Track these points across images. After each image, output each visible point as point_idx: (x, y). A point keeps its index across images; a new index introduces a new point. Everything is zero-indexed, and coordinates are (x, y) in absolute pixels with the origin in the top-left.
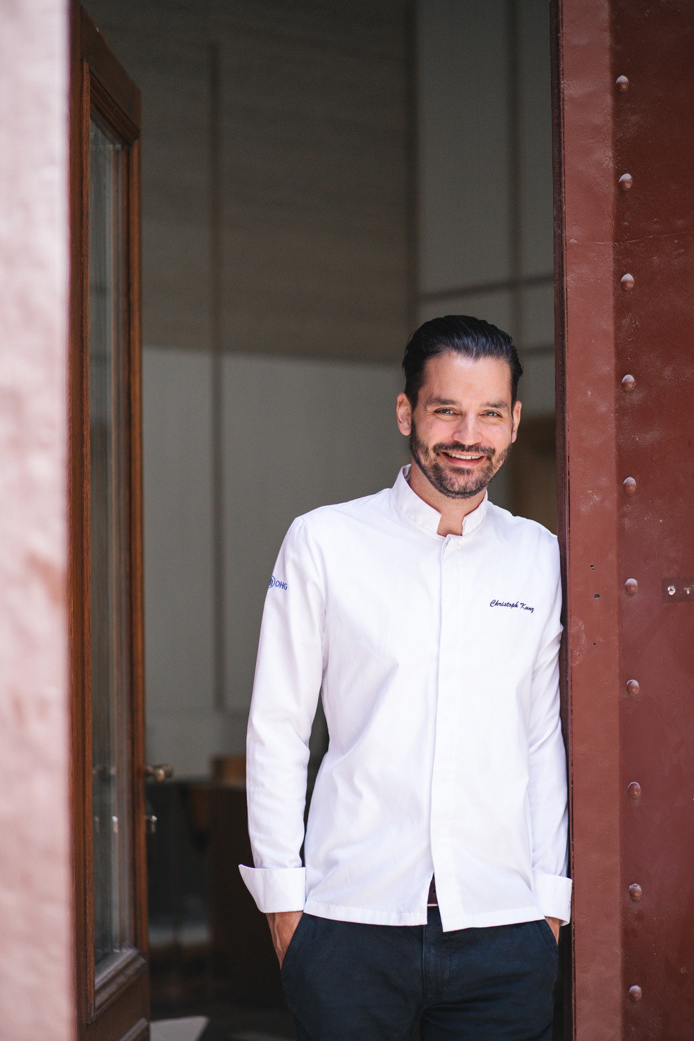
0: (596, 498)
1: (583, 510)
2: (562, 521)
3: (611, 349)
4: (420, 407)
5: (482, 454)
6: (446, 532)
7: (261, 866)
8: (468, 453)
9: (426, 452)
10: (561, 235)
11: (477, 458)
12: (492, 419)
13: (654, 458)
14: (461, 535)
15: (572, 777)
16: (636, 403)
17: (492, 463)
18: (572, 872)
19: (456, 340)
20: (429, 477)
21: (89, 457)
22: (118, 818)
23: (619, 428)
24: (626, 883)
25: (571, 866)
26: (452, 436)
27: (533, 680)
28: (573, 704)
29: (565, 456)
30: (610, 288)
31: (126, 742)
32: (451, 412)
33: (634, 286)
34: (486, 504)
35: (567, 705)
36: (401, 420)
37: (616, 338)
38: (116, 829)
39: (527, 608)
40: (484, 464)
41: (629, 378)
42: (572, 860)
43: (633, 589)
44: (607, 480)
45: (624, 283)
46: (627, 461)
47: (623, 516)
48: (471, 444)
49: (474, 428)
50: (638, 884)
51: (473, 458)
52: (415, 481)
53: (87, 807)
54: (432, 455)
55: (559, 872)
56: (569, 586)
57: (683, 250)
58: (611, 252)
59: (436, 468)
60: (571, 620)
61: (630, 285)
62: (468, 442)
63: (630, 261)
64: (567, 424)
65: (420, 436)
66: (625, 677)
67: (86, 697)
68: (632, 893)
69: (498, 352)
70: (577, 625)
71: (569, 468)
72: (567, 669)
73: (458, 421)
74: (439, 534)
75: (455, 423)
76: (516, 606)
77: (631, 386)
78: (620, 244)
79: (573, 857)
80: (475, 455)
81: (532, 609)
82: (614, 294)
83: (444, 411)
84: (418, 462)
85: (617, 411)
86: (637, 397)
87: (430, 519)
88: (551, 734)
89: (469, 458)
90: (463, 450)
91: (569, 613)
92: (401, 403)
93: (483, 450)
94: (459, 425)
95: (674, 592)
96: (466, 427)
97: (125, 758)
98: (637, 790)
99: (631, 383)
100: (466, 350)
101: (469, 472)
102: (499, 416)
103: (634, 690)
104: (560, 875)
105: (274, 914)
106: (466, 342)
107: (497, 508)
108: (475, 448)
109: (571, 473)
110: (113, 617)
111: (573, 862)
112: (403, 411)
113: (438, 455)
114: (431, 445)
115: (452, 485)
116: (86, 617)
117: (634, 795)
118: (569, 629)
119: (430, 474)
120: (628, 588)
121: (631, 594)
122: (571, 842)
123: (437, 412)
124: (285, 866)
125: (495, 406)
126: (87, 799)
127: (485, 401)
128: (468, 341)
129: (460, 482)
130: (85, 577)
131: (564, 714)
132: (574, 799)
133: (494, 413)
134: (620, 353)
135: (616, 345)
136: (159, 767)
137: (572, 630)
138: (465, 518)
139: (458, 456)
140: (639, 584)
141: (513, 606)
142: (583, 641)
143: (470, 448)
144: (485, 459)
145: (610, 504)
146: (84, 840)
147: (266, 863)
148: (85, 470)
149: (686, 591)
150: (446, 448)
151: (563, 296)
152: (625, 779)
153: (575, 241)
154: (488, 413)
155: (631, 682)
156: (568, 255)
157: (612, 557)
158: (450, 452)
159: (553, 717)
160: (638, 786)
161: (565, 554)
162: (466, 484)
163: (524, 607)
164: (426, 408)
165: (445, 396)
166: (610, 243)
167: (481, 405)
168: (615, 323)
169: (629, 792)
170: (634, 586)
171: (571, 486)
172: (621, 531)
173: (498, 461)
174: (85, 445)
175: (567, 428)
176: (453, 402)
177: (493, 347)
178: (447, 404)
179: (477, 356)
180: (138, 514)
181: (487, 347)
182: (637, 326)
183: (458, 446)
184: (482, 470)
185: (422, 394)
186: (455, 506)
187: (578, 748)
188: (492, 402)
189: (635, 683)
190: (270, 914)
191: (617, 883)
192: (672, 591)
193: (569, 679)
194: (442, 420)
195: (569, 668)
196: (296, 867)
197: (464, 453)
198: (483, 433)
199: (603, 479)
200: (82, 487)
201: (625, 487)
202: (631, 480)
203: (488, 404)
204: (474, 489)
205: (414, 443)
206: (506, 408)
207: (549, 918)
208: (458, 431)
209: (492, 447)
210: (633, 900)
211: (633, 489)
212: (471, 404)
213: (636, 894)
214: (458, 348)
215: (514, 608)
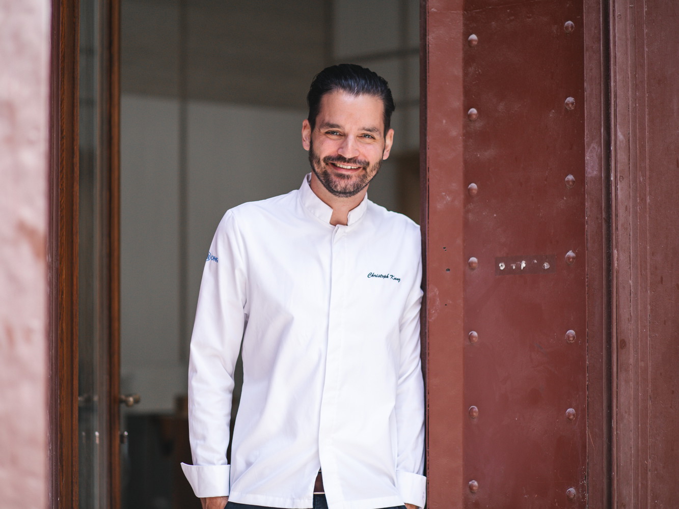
0: (448, 198)
1: (438, 207)
2: (423, 215)
3: (459, 90)
4: (316, 129)
5: (358, 165)
6: (336, 222)
7: (197, 464)
8: (348, 164)
9: (319, 162)
10: (425, 6)
11: (355, 168)
12: (368, 140)
13: (491, 170)
14: (347, 225)
15: (428, 402)
16: (478, 129)
17: (367, 172)
18: (427, 471)
19: (343, 81)
20: (321, 181)
21: (78, 165)
22: (99, 433)
23: (466, 147)
24: (467, 479)
25: (427, 467)
26: (337, 151)
27: (400, 331)
28: (430, 348)
29: (426, 168)
30: (460, 44)
31: (105, 377)
32: (338, 134)
33: (478, 43)
34: (367, 203)
35: (425, 350)
36: (305, 139)
37: (464, 81)
38: (97, 441)
39: (395, 279)
40: (361, 172)
41: (473, 111)
42: (427, 463)
43: (474, 265)
44: (456, 185)
45: (471, 41)
46: (471, 172)
47: (467, 212)
48: (350, 157)
49: (352, 146)
50: (476, 480)
51: (352, 168)
52: (314, 185)
53: (74, 423)
54: (323, 164)
55: (416, 470)
56: (427, 262)
57: (512, 18)
58: (462, 18)
59: (325, 174)
60: (429, 287)
61: (475, 43)
62: (348, 156)
63: (475, 25)
64: (428, 144)
65: (315, 150)
66: (467, 329)
67: (74, 341)
68: (471, 488)
69: (374, 90)
70: (433, 291)
71: (429, 176)
72: (425, 323)
73: (341, 140)
74: (331, 224)
75: (339, 142)
76: (387, 277)
77: (474, 117)
78: (467, 13)
79: (428, 461)
80: (354, 166)
81: (399, 280)
82: (463, 49)
83: (333, 133)
84: (314, 170)
85: (464, 135)
86: (478, 125)
87: (326, 213)
88: (414, 370)
89: (349, 167)
90: (345, 162)
91: (427, 282)
92: (305, 127)
93: (359, 163)
94: (343, 143)
95: (504, 267)
96: (347, 145)
97: (105, 388)
98: (475, 412)
99: (474, 114)
100: (350, 89)
101: (348, 177)
102: (373, 138)
103: (474, 339)
104: (417, 473)
105: (205, 499)
106: (350, 83)
107: (376, 206)
108: (353, 160)
109: (430, 180)
110: (97, 284)
111: (428, 464)
112: (306, 133)
113: (327, 164)
114: (322, 157)
115: (336, 186)
116: (75, 283)
117: (473, 416)
118: (427, 293)
119: (322, 178)
120: (470, 264)
121: (473, 269)
122: (427, 450)
123: (327, 133)
124: (213, 464)
125: (369, 130)
126: (74, 416)
127: (362, 126)
128: (352, 83)
129: (341, 184)
130: (74, 253)
131: (423, 356)
132: (430, 418)
133: (369, 136)
134: (467, 92)
135: (464, 87)
136: (130, 395)
137: (429, 295)
138: (350, 213)
139: (341, 166)
140: (478, 261)
141: (385, 277)
142: (438, 302)
143: (349, 161)
144: (361, 169)
145: (459, 203)
146: (72, 447)
147: (199, 462)
148: (75, 175)
149: (512, 267)
150: (333, 160)
151: (426, 51)
152: (467, 404)
153: (435, 10)
154: (365, 136)
155: (472, 333)
156: (430, 21)
157: (459, 241)
158: (335, 162)
159: (415, 358)
160: (476, 409)
161: (425, 239)
162: (346, 186)
163: (394, 278)
164: (320, 130)
165: (332, 122)
166: (460, 12)
167: (359, 130)
168: (464, 70)
169: (469, 413)
170: (475, 263)
171: (430, 189)
172: (466, 223)
173: (372, 171)
174: (75, 156)
175: (428, 147)
176: (338, 126)
177: (370, 87)
178: (334, 127)
179: (358, 93)
180: (116, 210)
181: (366, 87)
182: (479, 73)
183: (341, 158)
184: (359, 176)
185: (318, 120)
186: (342, 202)
187: (433, 381)
188: (367, 127)
189: (475, 334)
190: (202, 498)
191: (460, 480)
192: (502, 267)
193: (427, 331)
194: (331, 139)
195: (427, 322)
196: (222, 464)
197: (345, 164)
198: (360, 150)
199: (454, 185)
200: (72, 187)
201: (470, 190)
202: (474, 186)
203: (364, 129)
204: (352, 190)
205: (312, 155)
206: (378, 133)
207: (408, 504)
208: (341, 148)
209: (367, 160)
210: (472, 492)
211: (475, 192)
212: (352, 129)
213: (474, 488)
214: (344, 87)
215: (386, 279)
